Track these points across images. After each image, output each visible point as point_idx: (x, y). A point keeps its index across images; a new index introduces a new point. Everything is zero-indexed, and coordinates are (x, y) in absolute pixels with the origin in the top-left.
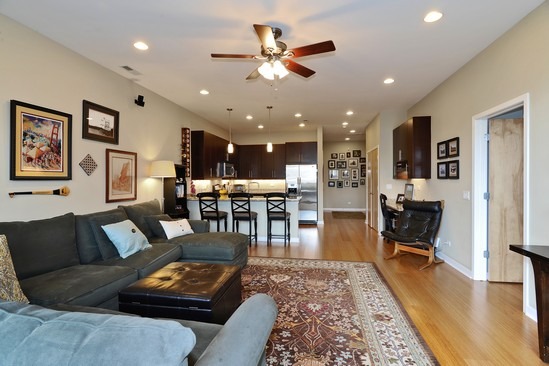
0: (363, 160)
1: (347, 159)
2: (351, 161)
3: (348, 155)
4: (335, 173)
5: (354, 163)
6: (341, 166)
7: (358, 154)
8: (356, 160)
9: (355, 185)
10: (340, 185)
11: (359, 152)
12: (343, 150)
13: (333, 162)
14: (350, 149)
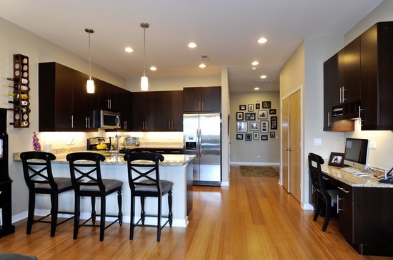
0: (274, 111)
1: (256, 111)
2: (261, 113)
3: (258, 106)
4: (243, 125)
5: (263, 115)
6: (250, 117)
7: (267, 105)
8: (266, 111)
9: (264, 138)
10: (249, 137)
11: (269, 103)
12: (252, 101)
13: (242, 114)
14: (259, 100)
